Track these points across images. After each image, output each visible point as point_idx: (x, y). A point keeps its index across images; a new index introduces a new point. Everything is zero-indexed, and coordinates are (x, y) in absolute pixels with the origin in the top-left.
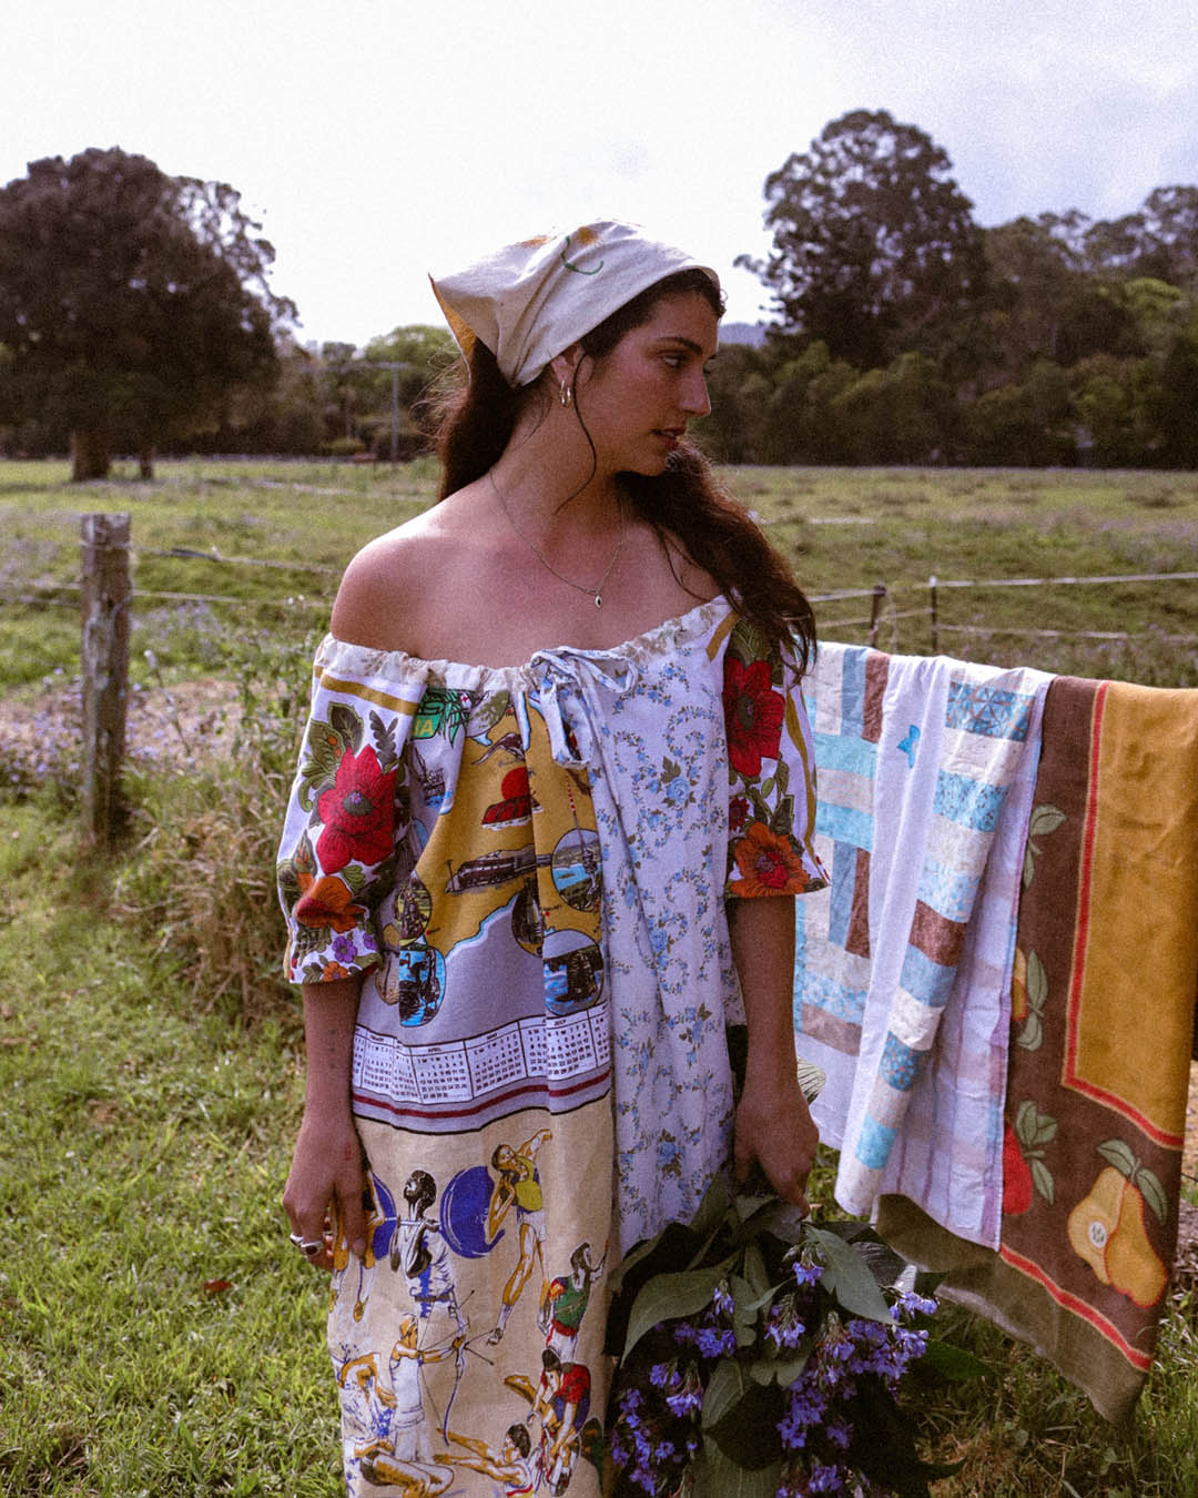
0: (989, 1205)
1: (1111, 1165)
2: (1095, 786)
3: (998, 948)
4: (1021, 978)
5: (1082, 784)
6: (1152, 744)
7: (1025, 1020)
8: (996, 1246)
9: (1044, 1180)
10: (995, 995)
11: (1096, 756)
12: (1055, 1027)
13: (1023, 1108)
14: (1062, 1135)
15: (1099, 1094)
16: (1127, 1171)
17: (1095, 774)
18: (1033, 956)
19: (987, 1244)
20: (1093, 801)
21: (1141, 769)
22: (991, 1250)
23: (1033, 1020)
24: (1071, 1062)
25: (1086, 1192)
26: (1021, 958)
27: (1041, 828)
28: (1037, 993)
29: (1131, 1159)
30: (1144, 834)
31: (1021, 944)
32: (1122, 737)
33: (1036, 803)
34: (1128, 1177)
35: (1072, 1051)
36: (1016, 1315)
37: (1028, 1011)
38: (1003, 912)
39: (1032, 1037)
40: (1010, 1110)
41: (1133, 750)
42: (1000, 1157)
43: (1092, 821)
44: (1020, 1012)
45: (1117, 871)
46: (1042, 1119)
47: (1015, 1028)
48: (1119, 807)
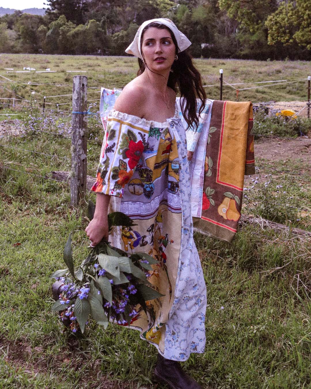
0: (199, 209)
1: (226, 197)
2: (223, 122)
3: (202, 156)
4: (207, 162)
5: (221, 122)
6: (236, 113)
7: (208, 171)
8: (200, 217)
9: (212, 202)
10: (201, 166)
11: (224, 116)
12: (214, 171)
13: (207, 188)
14: (216, 193)
15: (224, 183)
16: (232, 197)
17: (223, 120)
18: (210, 157)
19: (198, 217)
20: (223, 125)
21: (235, 118)
22: (200, 218)
23: (209, 171)
24: (218, 178)
25: (221, 202)
26: (207, 159)
27: (211, 132)
28: (211, 165)
29: (232, 195)
30: (235, 131)
31: (207, 156)
32: (230, 112)
33: (210, 126)
34: (231, 199)
35: (218, 175)
36: (206, 229)
37: (209, 169)
38: (203, 149)
39: (209, 174)
40: (204, 190)
41: (233, 114)
42: (202, 199)
43: (223, 129)
44: (207, 169)
45: (228, 138)
46: (211, 190)
47: (206, 172)
48: (230, 126)
